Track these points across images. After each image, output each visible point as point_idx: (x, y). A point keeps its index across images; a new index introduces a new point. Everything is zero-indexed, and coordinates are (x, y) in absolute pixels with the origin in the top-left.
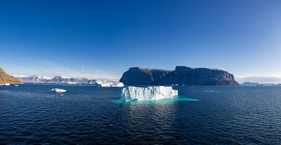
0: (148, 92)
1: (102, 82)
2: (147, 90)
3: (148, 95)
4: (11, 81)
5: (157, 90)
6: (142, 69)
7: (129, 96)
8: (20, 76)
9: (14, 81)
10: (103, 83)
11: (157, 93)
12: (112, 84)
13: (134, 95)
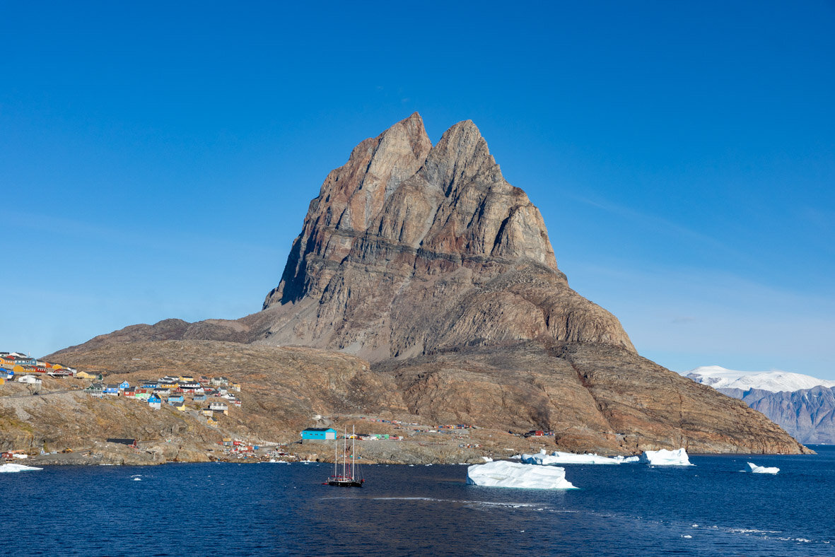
4: (688, 425)
8: (764, 376)
9: (722, 425)
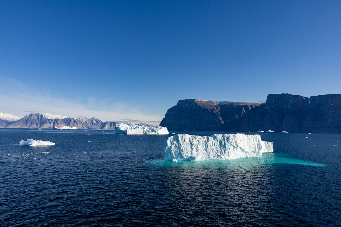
0: (214, 145)
1: (129, 126)
2: (213, 140)
3: (215, 150)
5: (231, 141)
6: (201, 101)
7: (179, 151)
10: (131, 129)
11: (232, 146)
12: (147, 130)
13: (189, 150)
